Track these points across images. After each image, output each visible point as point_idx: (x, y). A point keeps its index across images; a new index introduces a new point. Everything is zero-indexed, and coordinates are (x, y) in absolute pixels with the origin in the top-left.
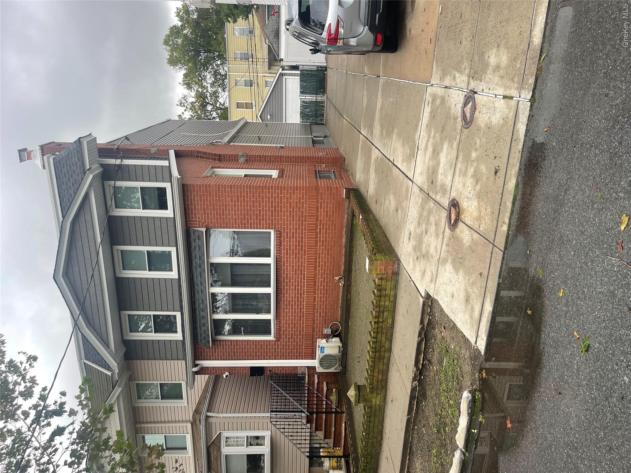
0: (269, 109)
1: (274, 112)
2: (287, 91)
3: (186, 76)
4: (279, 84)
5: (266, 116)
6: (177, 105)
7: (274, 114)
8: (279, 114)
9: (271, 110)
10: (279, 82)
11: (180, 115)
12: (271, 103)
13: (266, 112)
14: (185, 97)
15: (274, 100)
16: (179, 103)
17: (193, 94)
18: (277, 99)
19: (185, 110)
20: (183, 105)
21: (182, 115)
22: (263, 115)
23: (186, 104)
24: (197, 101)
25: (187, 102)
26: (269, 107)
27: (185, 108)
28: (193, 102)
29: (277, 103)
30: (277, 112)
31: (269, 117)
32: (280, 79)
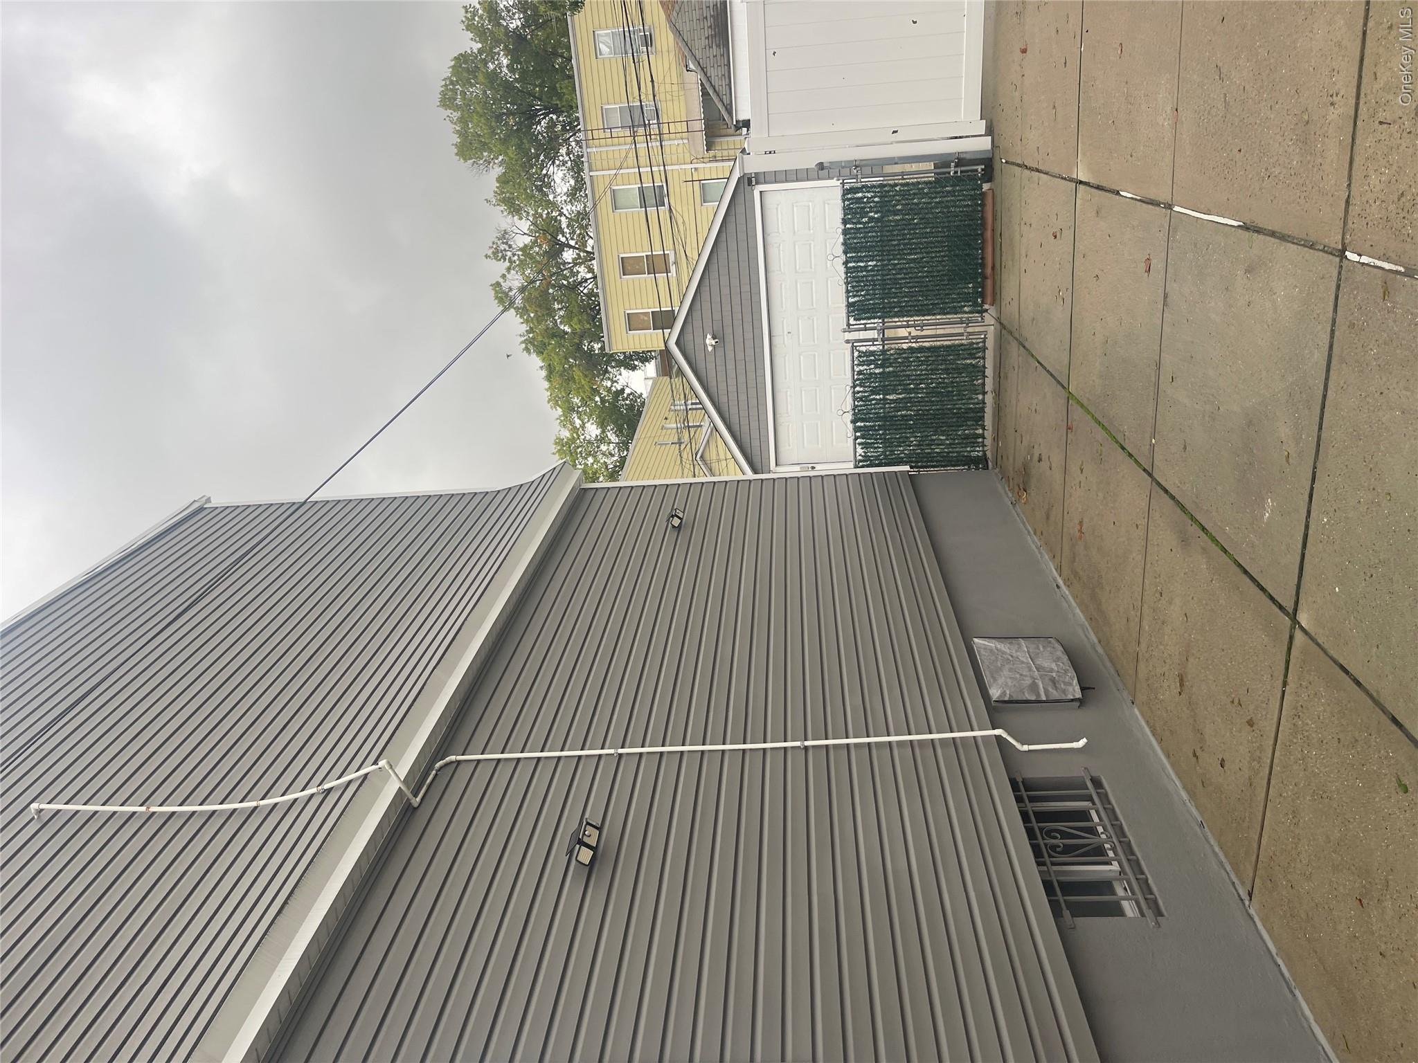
0: (707, 314)
1: (727, 321)
2: (770, 239)
3: (503, 180)
4: (741, 218)
5: (699, 340)
6: (487, 256)
7: (728, 330)
8: (749, 327)
9: (717, 316)
10: (740, 209)
11: (498, 284)
12: (715, 290)
13: (697, 323)
14: (504, 236)
15: (724, 280)
16: (490, 252)
17: (525, 225)
18: (734, 273)
19: (509, 269)
20: (500, 255)
21: (501, 280)
22: (689, 337)
23: (509, 254)
24: (536, 241)
25: (510, 246)
26: (706, 306)
27: (507, 264)
28: (526, 246)
29: (735, 290)
30: (737, 323)
31: (710, 341)
32: (740, 199)
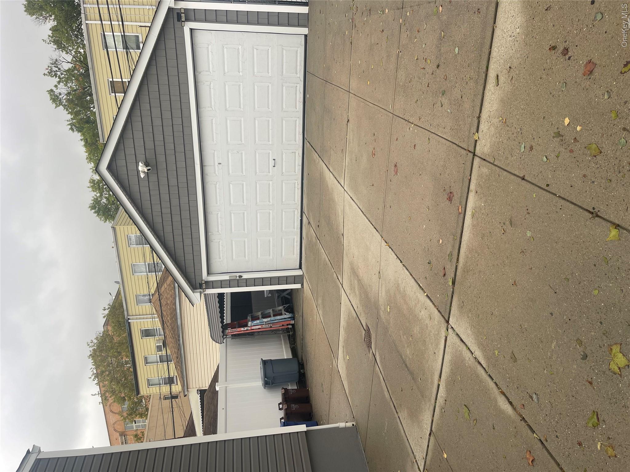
0: (139, 143)
1: (160, 150)
2: (202, 77)
3: (54, 29)
4: (171, 53)
5: (131, 167)
6: (44, 74)
7: (161, 158)
8: (181, 157)
9: (150, 145)
10: (170, 44)
11: (52, 90)
12: (147, 121)
13: (130, 151)
14: (55, 63)
15: (156, 112)
16: (46, 72)
17: (69, 58)
18: (166, 105)
19: (59, 82)
20: (53, 73)
21: (54, 89)
22: (121, 162)
23: (59, 73)
24: (75, 67)
25: (59, 69)
26: (138, 135)
27: (57, 79)
28: (69, 69)
29: (167, 122)
30: (170, 152)
31: (142, 167)
32: (170, 34)
